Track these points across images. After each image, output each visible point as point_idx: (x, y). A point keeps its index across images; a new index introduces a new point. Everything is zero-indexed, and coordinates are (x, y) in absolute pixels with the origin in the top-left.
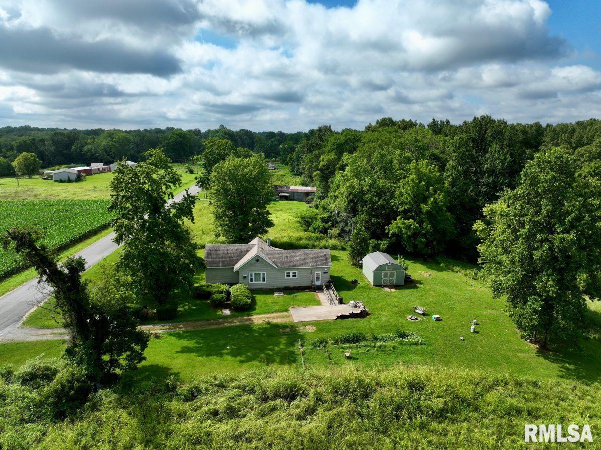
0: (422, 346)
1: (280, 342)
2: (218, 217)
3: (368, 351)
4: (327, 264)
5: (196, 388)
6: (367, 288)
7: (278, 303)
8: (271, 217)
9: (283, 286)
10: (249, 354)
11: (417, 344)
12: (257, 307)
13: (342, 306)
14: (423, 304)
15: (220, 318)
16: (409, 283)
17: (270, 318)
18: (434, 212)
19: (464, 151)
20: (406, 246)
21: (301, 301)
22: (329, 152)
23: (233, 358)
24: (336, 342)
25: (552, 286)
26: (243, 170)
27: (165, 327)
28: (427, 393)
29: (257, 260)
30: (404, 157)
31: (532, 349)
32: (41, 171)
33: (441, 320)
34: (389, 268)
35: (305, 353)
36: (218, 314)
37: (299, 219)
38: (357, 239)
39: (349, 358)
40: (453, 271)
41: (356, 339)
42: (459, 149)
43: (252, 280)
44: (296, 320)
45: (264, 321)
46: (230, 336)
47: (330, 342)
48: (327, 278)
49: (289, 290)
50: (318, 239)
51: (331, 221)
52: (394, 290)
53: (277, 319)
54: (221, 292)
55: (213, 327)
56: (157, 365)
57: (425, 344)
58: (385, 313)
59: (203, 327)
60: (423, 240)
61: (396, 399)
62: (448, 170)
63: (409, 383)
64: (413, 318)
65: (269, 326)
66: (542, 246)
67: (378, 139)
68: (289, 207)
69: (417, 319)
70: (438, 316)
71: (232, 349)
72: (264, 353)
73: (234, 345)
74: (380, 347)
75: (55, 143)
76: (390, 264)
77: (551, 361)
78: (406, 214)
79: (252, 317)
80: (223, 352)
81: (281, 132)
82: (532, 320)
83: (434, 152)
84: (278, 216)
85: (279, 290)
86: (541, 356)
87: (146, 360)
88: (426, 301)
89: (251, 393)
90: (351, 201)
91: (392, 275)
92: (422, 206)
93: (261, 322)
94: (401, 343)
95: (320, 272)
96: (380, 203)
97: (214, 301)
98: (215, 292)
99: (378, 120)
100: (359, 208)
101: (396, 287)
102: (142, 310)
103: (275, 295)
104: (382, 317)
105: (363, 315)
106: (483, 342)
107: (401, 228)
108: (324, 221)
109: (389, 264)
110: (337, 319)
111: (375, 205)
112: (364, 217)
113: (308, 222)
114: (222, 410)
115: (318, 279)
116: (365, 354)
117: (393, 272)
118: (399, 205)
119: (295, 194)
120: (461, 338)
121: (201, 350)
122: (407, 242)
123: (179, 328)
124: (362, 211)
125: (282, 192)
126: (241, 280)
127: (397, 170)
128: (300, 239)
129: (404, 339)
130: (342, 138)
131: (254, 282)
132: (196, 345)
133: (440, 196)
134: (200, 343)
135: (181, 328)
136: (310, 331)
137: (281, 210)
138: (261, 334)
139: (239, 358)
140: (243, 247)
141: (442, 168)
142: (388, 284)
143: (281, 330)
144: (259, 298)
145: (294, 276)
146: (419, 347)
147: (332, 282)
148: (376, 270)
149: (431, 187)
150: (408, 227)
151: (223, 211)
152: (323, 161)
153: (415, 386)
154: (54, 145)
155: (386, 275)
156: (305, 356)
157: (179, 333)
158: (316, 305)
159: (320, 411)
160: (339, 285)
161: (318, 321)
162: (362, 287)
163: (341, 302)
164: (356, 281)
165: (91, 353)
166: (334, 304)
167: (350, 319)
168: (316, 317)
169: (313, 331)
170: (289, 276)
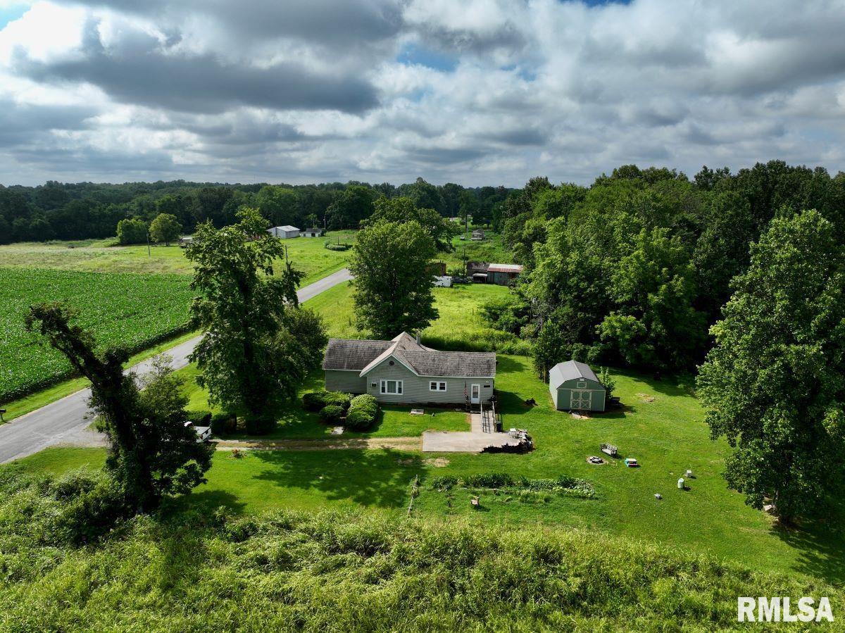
0: (591, 501)
1: (392, 476)
2: (360, 302)
3: (509, 500)
4: (489, 373)
5: (251, 525)
6: (548, 412)
7: (411, 423)
8: (434, 306)
9: (426, 400)
10: (343, 489)
11: (584, 498)
12: (381, 427)
13: (500, 434)
14: (618, 442)
15: (326, 439)
16: (613, 408)
17: (392, 443)
18: (668, 306)
19: (731, 215)
20: (626, 355)
21: (443, 424)
22: (539, 215)
23: (321, 493)
24: (467, 484)
25: (784, 426)
26: (394, 238)
27: (253, 445)
28: (563, 568)
29: (392, 363)
30: (632, 223)
31: (767, 523)
32: (180, 237)
33: (638, 466)
34: (582, 385)
35: (418, 496)
36: (326, 432)
37: (483, 310)
38: (547, 341)
39: (478, 508)
40: (693, 396)
41: (496, 482)
42: (723, 212)
43: (383, 391)
44: (425, 450)
45: (382, 446)
46: (329, 462)
47: (460, 482)
48: (489, 393)
49: (432, 407)
50: (503, 339)
51: (527, 314)
52: (586, 418)
53: (400, 445)
54: (338, 404)
55: (313, 449)
56: (224, 491)
57: (597, 499)
58: (557, 450)
59: (301, 447)
60: (651, 347)
61: (510, 571)
62: (702, 244)
63: (537, 552)
64: (596, 460)
65: (386, 454)
66: (774, 362)
67: (602, 197)
68: (481, 293)
69: (601, 462)
70: (634, 460)
71: (325, 480)
72: (364, 489)
73: (329, 475)
74: (527, 496)
75: (203, 201)
76: (583, 380)
77: (790, 544)
78: (627, 307)
79: (368, 441)
80: (311, 483)
81: (502, 187)
82: (749, 476)
83: (687, 217)
84: (462, 304)
85: (419, 406)
86: (778, 535)
87: (205, 483)
88: (628, 436)
89: (318, 540)
90: (551, 287)
91: (585, 396)
92: (650, 296)
93: (378, 447)
94: (561, 495)
95: (479, 385)
96: (591, 291)
97: (325, 415)
98: (330, 403)
99: (615, 170)
100: (562, 296)
101: (591, 413)
102: (228, 419)
103: (412, 412)
104: (552, 454)
105: (523, 449)
106: (691, 505)
107: (615, 328)
108: (518, 313)
109: (581, 380)
110: (483, 452)
111: (583, 294)
112: (567, 309)
113: (495, 314)
114: (272, 558)
115: (475, 394)
116: (502, 504)
117: (588, 391)
118: (617, 293)
119: (496, 274)
120: (657, 495)
121: (285, 477)
122: (627, 350)
123: (270, 446)
124: (565, 301)
125: (477, 272)
126: (369, 389)
127: (620, 242)
128: (476, 338)
129: (566, 489)
130: (559, 195)
131: (386, 393)
132: (282, 470)
133: (679, 283)
134: (289, 468)
135: (272, 446)
136: (439, 465)
137: (470, 297)
138: (370, 463)
139: (329, 493)
140: (380, 344)
141: (691, 242)
142: (580, 408)
143: (400, 461)
144: (389, 416)
145: (442, 388)
146: (587, 502)
147: (494, 401)
148: (561, 386)
149: (665, 269)
150: (626, 328)
151: (368, 295)
152: (528, 228)
153: (547, 557)
154: (202, 205)
155: (576, 395)
156: (418, 499)
157: (267, 454)
158: (463, 431)
159: (399, 574)
160: (505, 404)
161: (455, 452)
162: (540, 411)
163: (499, 428)
164: (532, 402)
165: (133, 468)
166: (488, 431)
167: (502, 454)
168: (456, 447)
169: (444, 466)
170: (435, 388)
